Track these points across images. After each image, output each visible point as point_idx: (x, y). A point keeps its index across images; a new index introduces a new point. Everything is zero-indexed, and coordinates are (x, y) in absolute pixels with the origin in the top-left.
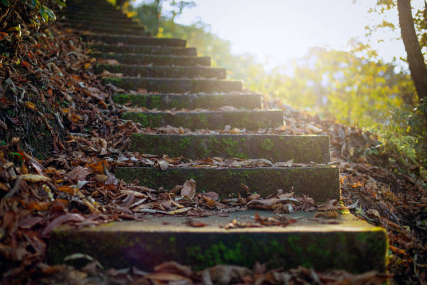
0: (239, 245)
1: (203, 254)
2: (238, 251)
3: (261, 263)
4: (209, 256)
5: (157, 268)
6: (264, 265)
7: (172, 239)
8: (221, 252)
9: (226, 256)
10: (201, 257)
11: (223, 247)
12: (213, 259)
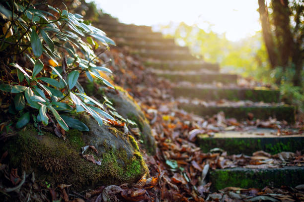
0: (289, 143)
1: (273, 147)
2: (289, 146)
3: (299, 151)
4: (276, 148)
5: (254, 154)
6: (300, 152)
7: (259, 141)
8: (281, 146)
9: (284, 148)
10: (272, 148)
11: (282, 144)
12: (278, 149)
